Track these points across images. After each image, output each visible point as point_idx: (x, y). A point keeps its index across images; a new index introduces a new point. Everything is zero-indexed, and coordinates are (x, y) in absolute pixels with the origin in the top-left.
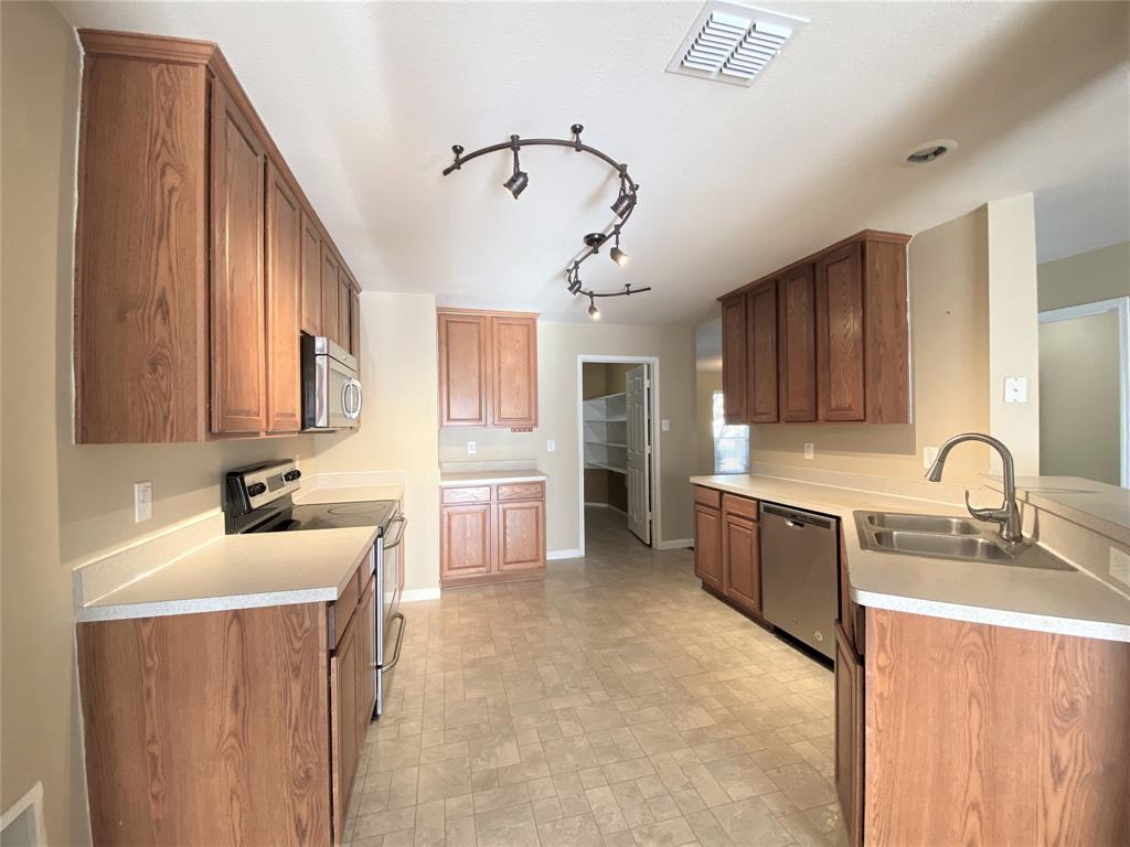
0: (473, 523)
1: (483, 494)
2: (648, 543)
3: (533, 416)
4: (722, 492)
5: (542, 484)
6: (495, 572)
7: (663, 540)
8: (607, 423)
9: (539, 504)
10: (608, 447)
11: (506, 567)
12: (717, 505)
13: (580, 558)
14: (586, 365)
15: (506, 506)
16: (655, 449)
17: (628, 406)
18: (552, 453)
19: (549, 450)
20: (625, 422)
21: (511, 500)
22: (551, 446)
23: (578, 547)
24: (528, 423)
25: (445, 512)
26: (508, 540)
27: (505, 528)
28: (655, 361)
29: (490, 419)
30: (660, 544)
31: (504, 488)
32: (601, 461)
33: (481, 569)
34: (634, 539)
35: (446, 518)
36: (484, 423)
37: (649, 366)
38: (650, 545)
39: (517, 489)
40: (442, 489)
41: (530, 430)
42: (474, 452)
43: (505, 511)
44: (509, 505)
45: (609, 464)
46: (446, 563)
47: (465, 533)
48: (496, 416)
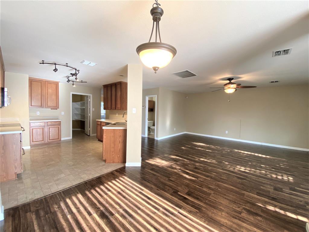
0: (40, 131)
1: (42, 124)
2: (89, 135)
3: (57, 106)
4: (101, 122)
5: (60, 121)
6: (46, 142)
7: (92, 134)
8: (81, 109)
9: (59, 126)
10: (81, 115)
11: (50, 141)
12: (100, 124)
13: (71, 139)
14: (73, 95)
15: (49, 127)
16: (91, 115)
17: (85, 105)
18: (63, 115)
19: (62, 114)
20: (85, 108)
21: (51, 125)
22: (63, 113)
23: (70, 137)
24: (56, 107)
25: (31, 128)
26: (50, 134)
27: (49, 132)
28: (91, 95)
29: (44, 106)
30: (91, 135)
31: (49, 123)
32: (78, 118)
33: (42, 142)
34: (86, 135)
35: (31, 130)
36: (42, 107)
37: (90, 96)
38: (89, 136)
39: (53, 123)
40: (30, 123)
41: (57, 109)
42: (39, 114)
43: (49, 128)
44: (50, 127)
45: (81, 119)
46: (32, 140)
47: (37, 133)
48: (46, 106)
